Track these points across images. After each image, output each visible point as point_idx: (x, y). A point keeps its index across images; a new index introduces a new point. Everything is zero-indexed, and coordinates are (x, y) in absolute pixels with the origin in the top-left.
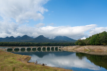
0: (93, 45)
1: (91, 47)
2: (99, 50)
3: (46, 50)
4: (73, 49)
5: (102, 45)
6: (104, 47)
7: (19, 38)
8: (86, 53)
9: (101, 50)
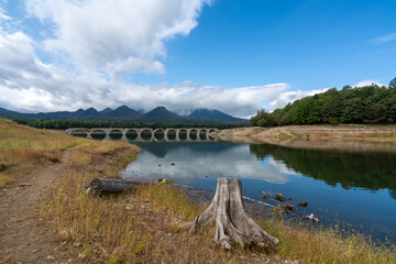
0: (301, 124)
1: (298, 129)
2: (321, 135)
3: (178, 139)
4: (248, 136)
5: (328, 123)
6: (334, 129)
7: (108, 111)
8: (283, 143)
9: (326, 135)
